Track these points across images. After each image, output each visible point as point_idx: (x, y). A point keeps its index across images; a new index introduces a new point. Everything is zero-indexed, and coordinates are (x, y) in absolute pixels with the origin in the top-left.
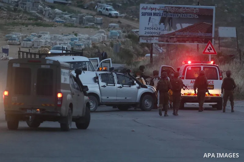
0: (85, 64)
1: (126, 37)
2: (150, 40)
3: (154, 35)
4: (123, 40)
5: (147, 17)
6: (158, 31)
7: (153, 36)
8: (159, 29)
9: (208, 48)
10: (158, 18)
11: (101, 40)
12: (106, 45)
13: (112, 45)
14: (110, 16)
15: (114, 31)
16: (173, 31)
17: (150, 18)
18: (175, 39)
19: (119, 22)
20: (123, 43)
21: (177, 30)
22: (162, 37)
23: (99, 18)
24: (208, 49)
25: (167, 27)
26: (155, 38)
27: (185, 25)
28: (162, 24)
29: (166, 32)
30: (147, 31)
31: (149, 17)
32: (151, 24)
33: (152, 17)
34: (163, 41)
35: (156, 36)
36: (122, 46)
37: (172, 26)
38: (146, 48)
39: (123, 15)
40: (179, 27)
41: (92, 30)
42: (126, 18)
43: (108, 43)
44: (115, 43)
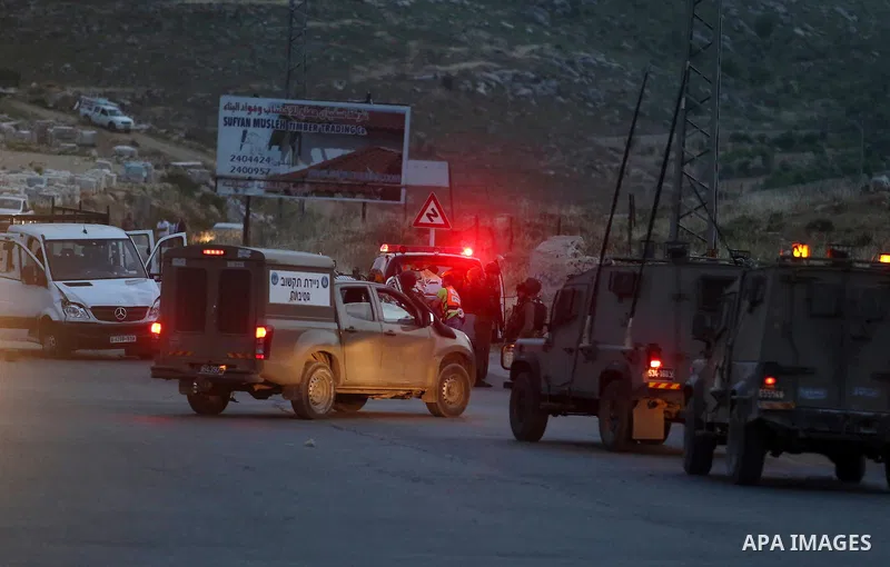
0: (116, 248)
1: (163, 179)
2: (246, 187)
3: (253, 175)
4: (157, 186)
5: (237, 130)
6: (264, 166)
7: (250, 179)
8: (268, 160)
9: (429, 210)
10: (264, 134)
11: (103, 185)
12: (116, 198)
13: (130, 199)
14: (112, 127)
15: (133, 164)
16: (302, 166)
17: (245, 133)
18: (307, 188)
19: (133, 144)
20: (157, 194)
21: (312, 164)
22: (273, 181)
23: (88, 133)
24: (429, 215)
25: (289, 156)
26: (256, 183)
27: (333, 153)
28: (275, 148)
29: (284, 170)
30: (237, 164)
31: (242, 129)
32: (246, 147)
33: (251, 130)
34: (276, 192)
35: (259, 180)
36: (155, 203)
37: (300, 154)
38: (214, 209)
39: (144, 126)
40: (317, 156)
41: (77, 160)
42: (149, 132)
43: (120, 194)
44: (136, 192)
